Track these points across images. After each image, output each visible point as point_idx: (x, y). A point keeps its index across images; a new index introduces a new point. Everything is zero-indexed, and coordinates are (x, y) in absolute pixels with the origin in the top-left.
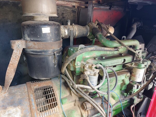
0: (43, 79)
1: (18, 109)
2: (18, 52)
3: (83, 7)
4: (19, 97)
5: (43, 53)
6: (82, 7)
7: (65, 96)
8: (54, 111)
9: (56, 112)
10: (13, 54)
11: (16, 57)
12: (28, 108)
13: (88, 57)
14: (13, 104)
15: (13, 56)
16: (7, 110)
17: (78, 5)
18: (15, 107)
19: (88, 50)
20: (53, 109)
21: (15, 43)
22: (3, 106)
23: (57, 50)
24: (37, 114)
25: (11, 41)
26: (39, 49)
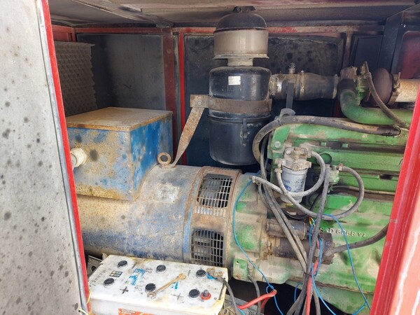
0: (223, 162)
1: (177, 189)
2: (197, 113)
3: (373, 33)
4: (184, 177)
5: (226, 118)
6: (370, 35)
7: (247, 200)
8: (218, 213)
9: (221, 214)
10: (191, 114)
11: (194, 119)
12: (187, 193)
13: (306, 137)
14: (173, 181)
15: (191, 117)
16: (165, 186)
17: (356, 30)
18: (174, 185)
19: (297, 120)
20: (219, 209)
21: (194, 98)
22: (163, 180)
23: (251, 117)
24: (195, 205)
25: (191, 96)
26: (221, 110)
